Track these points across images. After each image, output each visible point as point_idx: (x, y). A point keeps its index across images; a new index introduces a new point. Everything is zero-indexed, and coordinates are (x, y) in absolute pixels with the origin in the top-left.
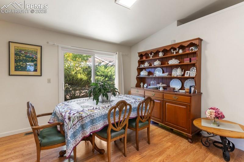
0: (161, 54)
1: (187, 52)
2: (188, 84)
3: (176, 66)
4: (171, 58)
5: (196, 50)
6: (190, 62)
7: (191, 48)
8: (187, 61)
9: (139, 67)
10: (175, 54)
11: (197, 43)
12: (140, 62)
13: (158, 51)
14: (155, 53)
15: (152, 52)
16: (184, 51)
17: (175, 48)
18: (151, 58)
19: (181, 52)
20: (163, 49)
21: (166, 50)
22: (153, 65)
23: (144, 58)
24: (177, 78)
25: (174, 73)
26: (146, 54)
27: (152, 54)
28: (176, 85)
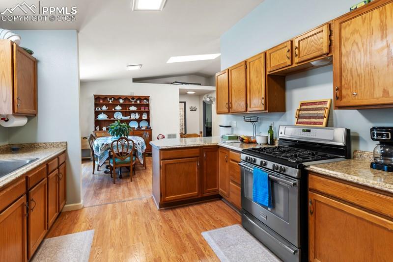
0: (121, 101)
1: (142, 103)
2: (142, 124)
3: (135, 112)
4: (131, 105)
5: (148, 103)
6: (145, 109)
8: (142, 109)
9: (95, 109)
10: (133, 103)
11: (147, 98)
12: (96, 105)
13: (120, 97)
14: (116, 99)
15: (111, 97)
16: (140, 102)
17: (133, 99)
18: (111, 102)
19: (138, 102)
20: (125, 97)
21: (126, 99)
22: (113, 109)
23: (101, 101)
24: (135, 120)
25: (133, 116)
26: (105, 98)
27: (111, 99)
28: (134, 125)
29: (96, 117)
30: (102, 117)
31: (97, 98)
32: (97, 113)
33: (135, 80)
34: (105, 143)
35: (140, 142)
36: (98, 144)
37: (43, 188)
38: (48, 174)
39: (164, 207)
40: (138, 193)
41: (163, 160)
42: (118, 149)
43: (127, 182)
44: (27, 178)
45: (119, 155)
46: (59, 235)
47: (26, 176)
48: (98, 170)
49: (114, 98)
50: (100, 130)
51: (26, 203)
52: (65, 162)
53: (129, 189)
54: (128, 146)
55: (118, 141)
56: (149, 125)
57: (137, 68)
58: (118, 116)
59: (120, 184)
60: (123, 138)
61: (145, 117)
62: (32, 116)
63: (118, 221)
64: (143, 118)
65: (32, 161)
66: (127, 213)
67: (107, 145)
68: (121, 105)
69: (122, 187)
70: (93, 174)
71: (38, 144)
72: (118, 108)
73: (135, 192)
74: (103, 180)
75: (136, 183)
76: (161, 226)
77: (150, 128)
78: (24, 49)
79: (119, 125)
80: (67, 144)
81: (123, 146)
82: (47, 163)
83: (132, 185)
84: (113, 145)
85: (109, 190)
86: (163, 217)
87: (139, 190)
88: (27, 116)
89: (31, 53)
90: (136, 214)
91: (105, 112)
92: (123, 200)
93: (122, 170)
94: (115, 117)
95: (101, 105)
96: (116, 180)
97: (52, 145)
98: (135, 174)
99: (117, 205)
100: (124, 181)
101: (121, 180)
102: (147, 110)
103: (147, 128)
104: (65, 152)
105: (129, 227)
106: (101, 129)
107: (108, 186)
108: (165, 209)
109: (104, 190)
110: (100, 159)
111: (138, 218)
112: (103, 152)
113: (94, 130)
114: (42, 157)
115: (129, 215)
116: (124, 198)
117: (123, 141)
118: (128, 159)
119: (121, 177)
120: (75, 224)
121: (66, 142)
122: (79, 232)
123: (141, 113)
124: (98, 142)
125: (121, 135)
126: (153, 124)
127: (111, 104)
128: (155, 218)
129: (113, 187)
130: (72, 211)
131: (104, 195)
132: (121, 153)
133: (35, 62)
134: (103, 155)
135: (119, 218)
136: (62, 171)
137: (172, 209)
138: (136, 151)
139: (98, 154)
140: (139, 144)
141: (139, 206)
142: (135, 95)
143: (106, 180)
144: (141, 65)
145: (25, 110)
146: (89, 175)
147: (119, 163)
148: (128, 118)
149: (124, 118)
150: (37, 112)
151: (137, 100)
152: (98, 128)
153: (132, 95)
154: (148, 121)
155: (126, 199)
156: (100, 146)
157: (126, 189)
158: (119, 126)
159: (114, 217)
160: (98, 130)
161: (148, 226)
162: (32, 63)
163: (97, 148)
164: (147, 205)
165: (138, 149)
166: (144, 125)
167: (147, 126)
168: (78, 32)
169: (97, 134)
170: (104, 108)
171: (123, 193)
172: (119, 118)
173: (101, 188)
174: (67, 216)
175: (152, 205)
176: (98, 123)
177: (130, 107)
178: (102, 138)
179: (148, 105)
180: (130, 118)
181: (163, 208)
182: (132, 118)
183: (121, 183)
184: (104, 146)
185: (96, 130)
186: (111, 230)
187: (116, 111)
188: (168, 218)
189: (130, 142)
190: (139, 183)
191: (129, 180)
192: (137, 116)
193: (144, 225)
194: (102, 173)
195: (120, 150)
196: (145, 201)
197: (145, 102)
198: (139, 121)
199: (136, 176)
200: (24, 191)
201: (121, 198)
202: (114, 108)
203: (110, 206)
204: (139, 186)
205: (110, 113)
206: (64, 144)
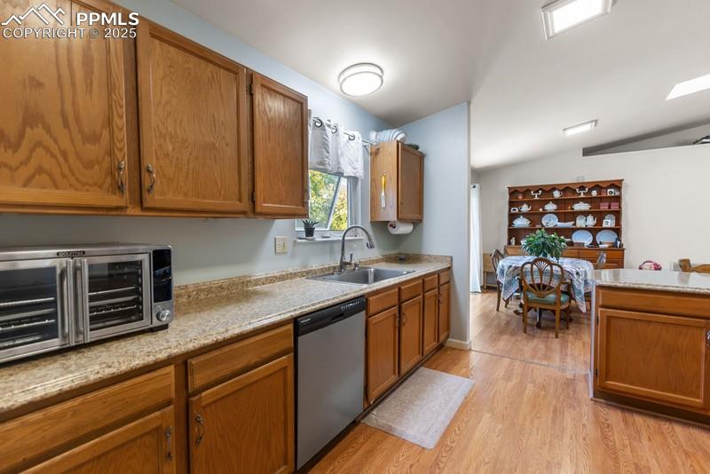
0: (557, 194)
1: (604, 195)
2: (602, 237)
3: (585, 214)
4: (578, 201)
5: (617, 194)
6: (610, 208)
7: (609, 190)
8: (604, 207)
9: (510, 211)
10: (582, 196)
11: (617, 185)
12: (512, 204)
13: (554, 188)
14: (547, 191)
15: (537, 189)
16: (599, 193)
17: (582, 188)
18: (536, 198)
19: (594, 193)
20: (564, 187)
21: (566, 189)
22: (541, 210)
23: (520, 197)
24: (586, 229)
25: (580, 222)
26: (526, 191)
27: (537, 192)
28: (584, 239)
29: (511, 223)
30: (521, 222)
31: (513, 192)
32: (512, 217)
33: (588, 151)
34: (514, 265)
35: (581, 270)
36: (503, 266)
37: (417, 306)
38: (424, 291)
39: (604, 399)
40: (563, 360)
41: (603, 306)
42: (532, 278)
43: (548, 337)
44: (399, 289)
45: (534, 288)
46: (435, 369)
47: (399, 286)
48: (506, 307)
49: (543, 191)
50: (516, 244)
51: (398, 315)
52: (449, 282)
53: (548, 348)
54: (552, 274)
55: (533, 263)
56: (619, 239)
57: (587, 128)
58: (551, 221)
59: (534, 337)
60: (541, 260)
61: (609, 222)
62: (417, 222)
63: (510, 385)
64: (604, 225)
65: (408, 273)
66: (529, 380)
67: (516, 268)
68: (556, 201)
69: (536, 341)
70: (498, 310)
71: (423, 255)
72: (551, 207)
73: (557, 357)
74: (508, 323)
75: (565, 342)
76: (584, 425)
77: (621, 245)
78: (410, 146)
79: (542, 236)
80: (452, 260)
81: (541, 272)
82: (423, 278)
83: (556, 344)
84: (524, 270)
85: (513, 339)
86: (596, 415)
87: (566, 355)
88: (413, 223)
89: (417, 148)
90: (544, 387)
91: (525, 215)
92: (530, 361)
93: (543, 316)
94: (544, 222)
95: (521, 203)
96: (528, 329)
97: (436, 258)
98: (568, 328)
99: (517, 363)
100: (544, 334)
101: (539, 331)
102: (614, 207)
103: (614, 245)
104: (449, 268)
105: (525, 399)
106: (518, 243)
107: (513, 334)
108: (608, 405)
109: (505, 337)
110: (505, 289)
111: (545, 396)
112: (509, 279)
113: (506, 243)
114: (419, 270)
115: (532, 385)
116: (533, 357)
117: (543, 264)
118: (552, 297)
119: (539, 326)
120: (455, 364)
121: (451, 257)
122: (457, 375)
123: (599, 216)
124: (503, 263)
125: (545, 255)
126: (628, 239)
127: (537, 200)
128: (578, 409)
129: (521, 336)
130: (455, 349)
131: (504, 343)
132: (539, 285)
133: (422, 157)
134: (510, 283)
135: (514, 381)
136: (444, 293)
137: (623, 410)
138: (570, 286)
139: (503, 280)
140: (577, 273)
141: (555, 379)
142: (586, 181)
143: (513, 325)
144: (596, 121)
145: (410, 216)
146: (492, 311)
147: (534, 301)
148: (569, 224)
149: (561, 225)
150: (422, 217)
151: (590, 190)
152: (513, 240)
153: (581, 181)
154: (617, 230)
155: (535, 361)
156: (506, 268)
157: (541, 346)
158: (542, 240)
159: (508, 378)
160: (514, 244)
161: (558, 414)
162: (419, 159)
163: (502, 271)
164: (570, 383)
165: (575, 283)
166: (605, 239)
167: (614, 241)
168: (469, 103)
169: (509, 251)
170: (525, 208)
171: (535, 350)
172: (551, 225)
173: (502, 333)
174: (449, 352)
175: (581, 386)
176: (514, 233)
177: (574, 203)
178: (514, 257)
179: (618, 199)
180: (575, 224)
181: (602, 400)
182: (578, 225)
183: (537, 336)
184: (511, 269)
185: (509, 243)
186: (496, 392)
187: (545, 213)
188: (606, 420)
189: (555, 268)
190: (570, 344)
191: (552, 335)
192: (591, 221)
193: (552, 408)
194: (511, 312)
195: (537, 281)
196: (569, 375)
197: (611, 192)
198: (594, 231)
199: (570, 332)
200: (395, 301)
201: (527, 355)
202: (543, 208)
203: (506, 361)
204: (569, 349)
205: (535, 217)
206: (449, 259)
